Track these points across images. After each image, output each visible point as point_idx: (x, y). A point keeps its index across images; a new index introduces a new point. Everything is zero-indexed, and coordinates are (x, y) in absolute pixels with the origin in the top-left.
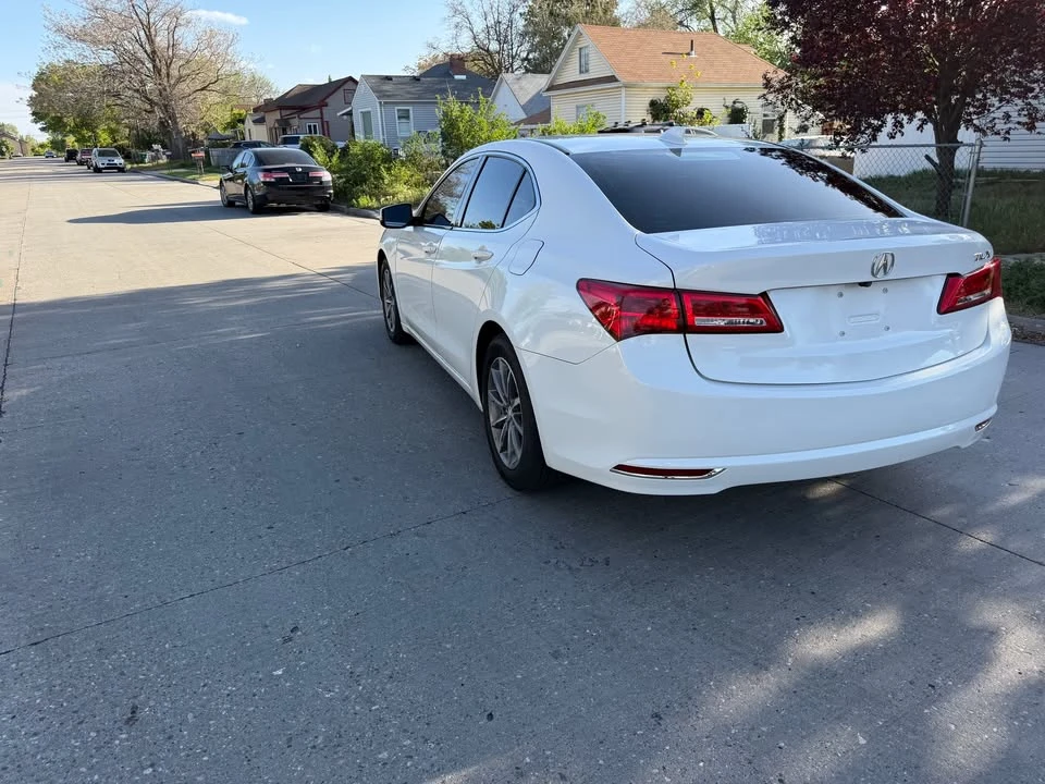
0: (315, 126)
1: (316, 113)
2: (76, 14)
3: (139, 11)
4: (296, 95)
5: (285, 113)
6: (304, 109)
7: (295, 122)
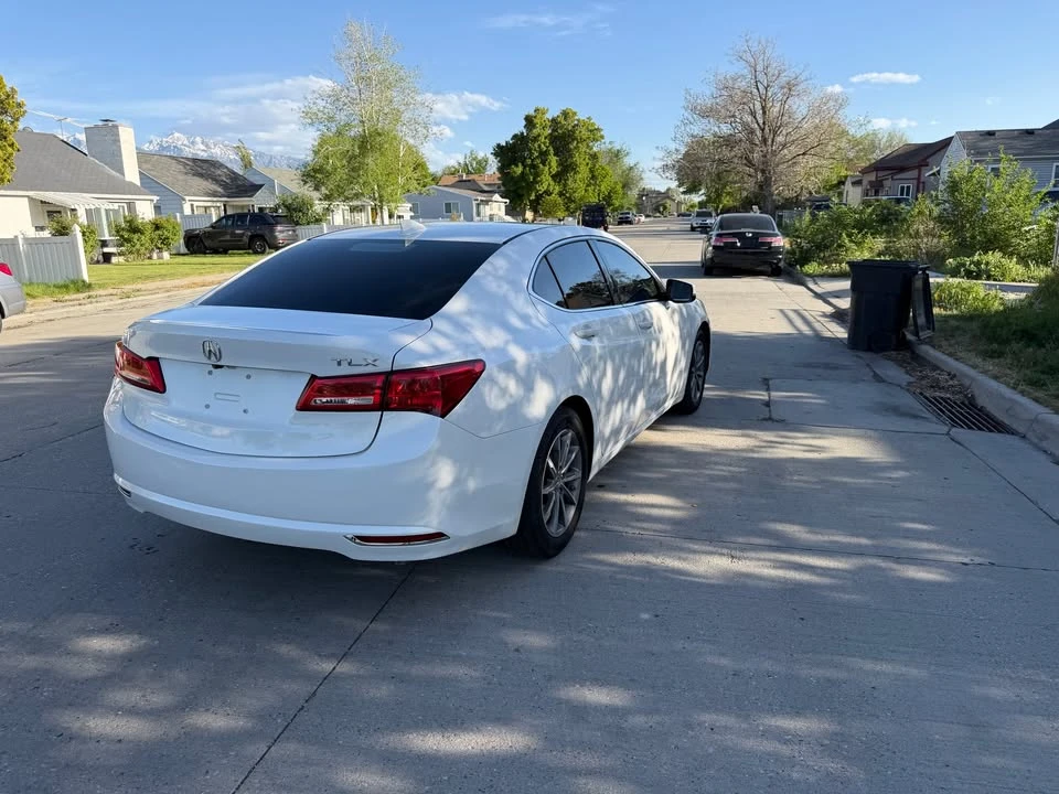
0: (908, 188)
1: (913, 174)
2: (706, 93)
3: (760, 87)
4: (898, 156)
5: (881, 174)
6: (902, 169)
7: (887, 183)
